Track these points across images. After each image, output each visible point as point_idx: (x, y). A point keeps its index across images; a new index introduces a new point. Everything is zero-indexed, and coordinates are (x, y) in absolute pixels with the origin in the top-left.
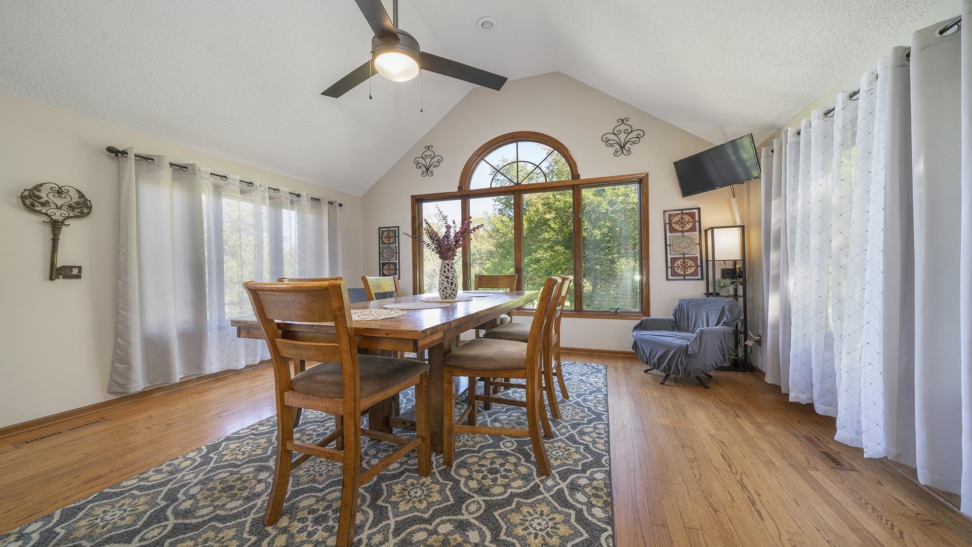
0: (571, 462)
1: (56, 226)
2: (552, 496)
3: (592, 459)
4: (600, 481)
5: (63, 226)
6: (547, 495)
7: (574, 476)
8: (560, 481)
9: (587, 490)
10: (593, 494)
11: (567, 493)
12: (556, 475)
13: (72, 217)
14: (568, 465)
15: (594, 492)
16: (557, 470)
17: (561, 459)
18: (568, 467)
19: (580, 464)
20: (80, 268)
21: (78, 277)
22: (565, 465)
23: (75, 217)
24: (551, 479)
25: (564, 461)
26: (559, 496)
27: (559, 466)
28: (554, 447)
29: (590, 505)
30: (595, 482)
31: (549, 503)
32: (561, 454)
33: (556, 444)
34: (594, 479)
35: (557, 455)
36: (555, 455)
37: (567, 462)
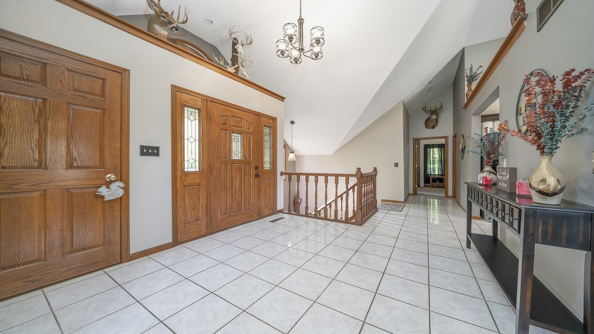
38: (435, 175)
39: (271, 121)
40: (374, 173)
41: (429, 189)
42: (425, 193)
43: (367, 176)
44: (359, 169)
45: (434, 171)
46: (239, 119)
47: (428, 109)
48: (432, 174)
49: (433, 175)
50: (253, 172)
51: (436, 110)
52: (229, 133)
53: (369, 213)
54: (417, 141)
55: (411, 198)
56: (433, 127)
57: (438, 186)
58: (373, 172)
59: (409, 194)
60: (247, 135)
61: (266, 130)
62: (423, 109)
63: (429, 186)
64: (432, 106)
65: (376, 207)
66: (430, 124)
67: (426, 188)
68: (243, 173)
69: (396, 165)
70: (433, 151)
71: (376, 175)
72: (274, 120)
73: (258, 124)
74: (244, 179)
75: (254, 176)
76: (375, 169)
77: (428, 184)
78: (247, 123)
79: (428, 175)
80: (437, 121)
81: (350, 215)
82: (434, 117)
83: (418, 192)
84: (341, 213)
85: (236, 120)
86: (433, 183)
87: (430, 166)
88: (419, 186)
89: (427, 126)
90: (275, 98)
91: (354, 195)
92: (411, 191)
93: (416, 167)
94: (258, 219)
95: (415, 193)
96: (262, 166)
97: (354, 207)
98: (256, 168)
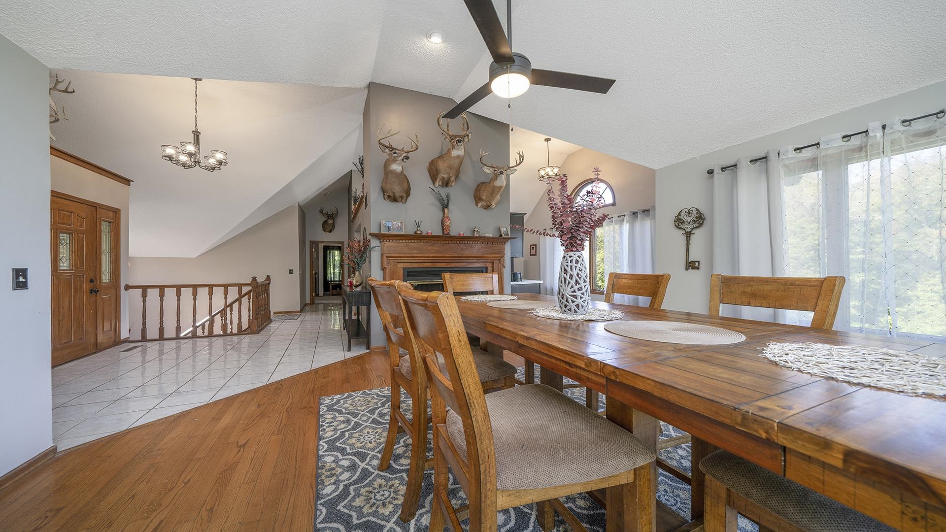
0: (363, 491)
1: (688, 235)
2: (368, 454)
3: (338, 508)
4: (328, 484)
5: (692, 235)
6: (372, 453)
7: (355, 477)
8: (367, 467)
9: (340, 470)
10: (335, 469)
11: (357, 461)
12: (373, 471)
13: (695, 228)
14: (365, 486)
15: (333, 472)
16: (373, 476)
17: (375, 489)
18: (365, 483)
19: (353, 493)
20: (699, 262)
21: (698, 268)
22: (368, 485)
23: (697, 227)
24: (376, 465)
25: (371, 489)
26: (362, 456)
27: (374, 480)
28: (391, 503)
29: (336, 461)
30: (333, 481)
31: (369, 449)
32: (378, 496)
33: (390, 508)
34: (334, 483)
35: (382, 493)
36: (383, 491)
37: (367, 489)
38: (335, 281)
39: (111, 214)
40: (267, 282)
41: (328, 297)
42: (323, 302)
43: (262, 285)
44: (254, 278)
45: (334, 277)
46: (68, 213)
47: (325, 212)
48: (332, 280)
49: (334, 281)
50: (86, 286)
51: (333, 214)
52: (55, 234)
53: (263, 324)
54: (314, 245)
55: (308, 308)
56: (330, 231)
57: (338, 294)
58: (266, 280)
59: (306, 305)
60: (79, 235)
61: (105, 227)
62: (320, 211)
63: (329, 295)
64: (329, 209)
65: (269, 318)
66: (328, 227)
67: (325, 297)
68: (74, 288)
69: (291, 272)
70: (333, 253)
71: (269, 284)
72: (116, 212)
73: (93, 219)
74: (75, 298)
75: (88, 292)
76: (268, 278)
77: (328, 293)
78: (79, 218)
79: (329, 281)
80: (333, 225)
81: (245, 326)
82: (330, 221)
83: (316, 302)
84: (231, 327)
85: (64, 214)
86: (334, 291)
87: (331, 270)
88: (317, 295)
89: (324, 230)
90: (118, 181)
91: (249, 302)
92: (308, 301)
93: (314, 273)
94: (95, 353)
95: (312, 303)
96: (100, 279)
97: (249, 316)
98: (92, 281)
